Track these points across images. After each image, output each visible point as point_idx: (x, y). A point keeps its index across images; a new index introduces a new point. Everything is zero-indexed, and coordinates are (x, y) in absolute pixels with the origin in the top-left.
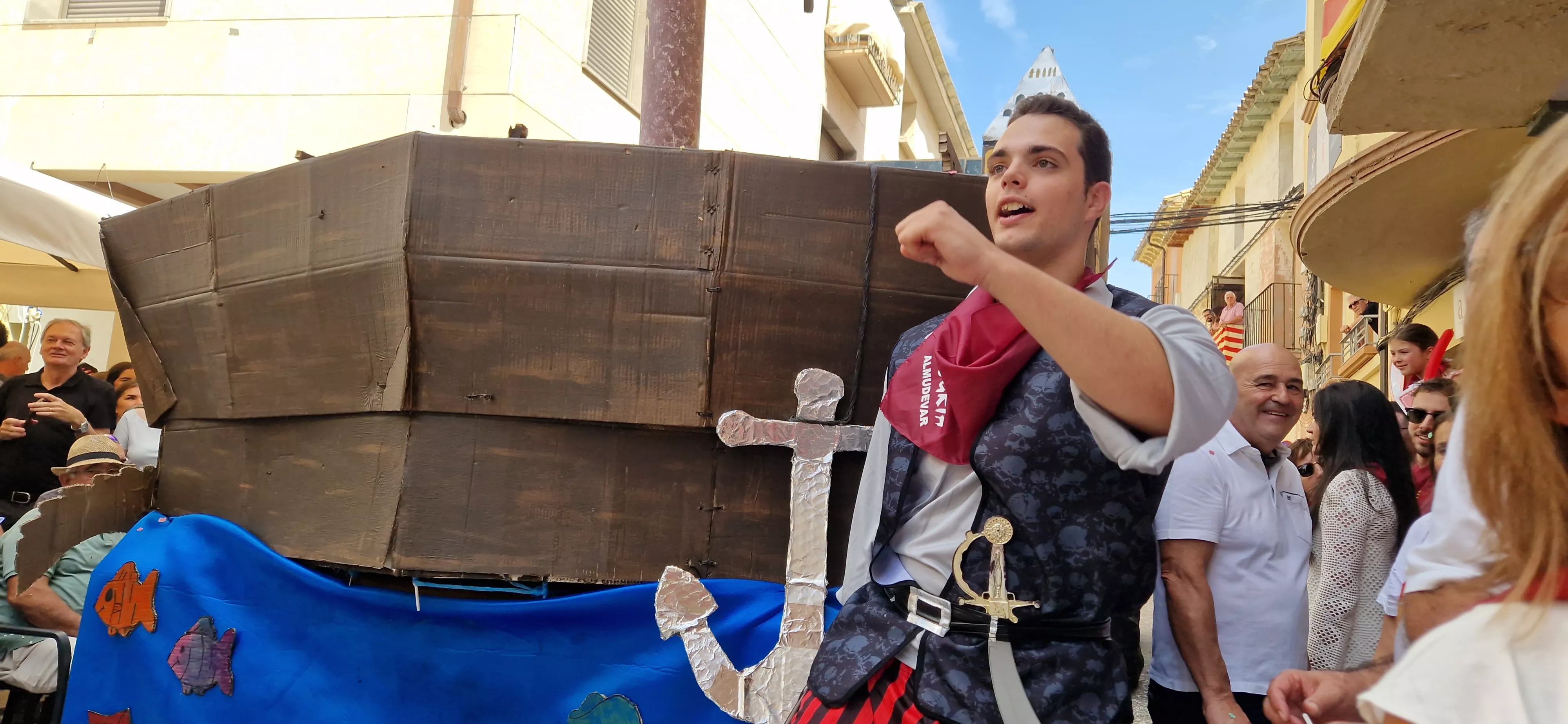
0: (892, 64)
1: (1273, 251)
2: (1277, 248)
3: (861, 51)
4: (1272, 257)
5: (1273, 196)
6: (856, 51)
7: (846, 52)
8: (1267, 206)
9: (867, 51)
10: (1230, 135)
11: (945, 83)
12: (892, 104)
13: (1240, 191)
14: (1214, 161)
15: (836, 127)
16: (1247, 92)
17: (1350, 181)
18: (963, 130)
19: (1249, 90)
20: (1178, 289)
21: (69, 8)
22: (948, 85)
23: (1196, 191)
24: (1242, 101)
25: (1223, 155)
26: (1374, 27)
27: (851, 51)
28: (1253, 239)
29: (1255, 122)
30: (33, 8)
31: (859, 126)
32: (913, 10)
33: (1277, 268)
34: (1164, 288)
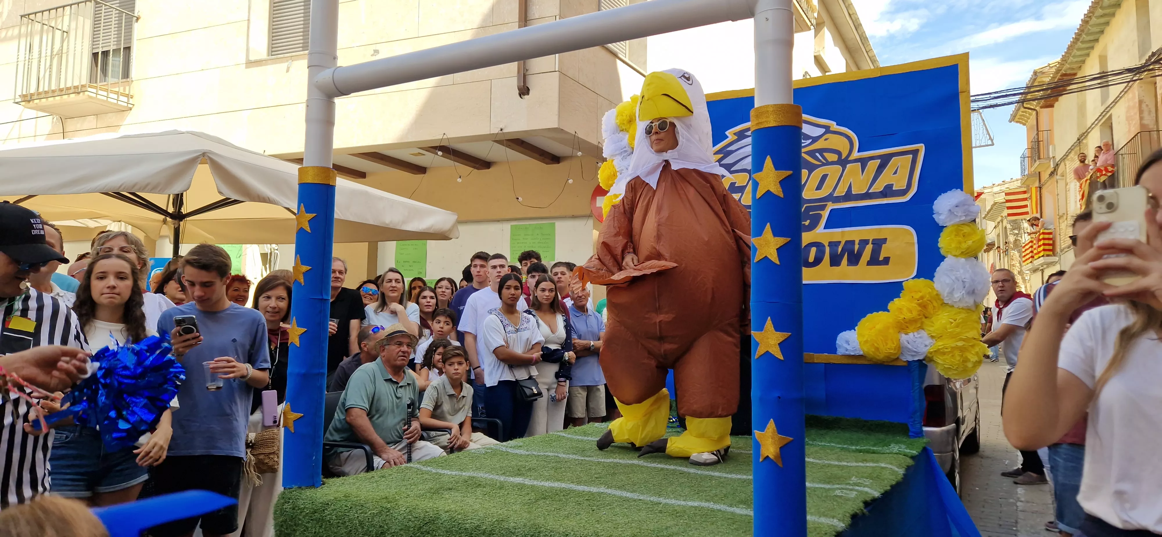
0: (808, 0)
1: (1137, 105)
2: (1141, 102)
4: (1137, 110)
5: (1135, 62)
8: (1129, 70)
10: (1091, 15)
13: (1103, 59)
14: (1078, 37)
20: (1050, 142)
21: (272, 48)
23: (1065, 62)
25: (1086, 31)
28: (1118, 97)
29: (1112, 2)
33: (1141, 118)
34: (1039, 141)
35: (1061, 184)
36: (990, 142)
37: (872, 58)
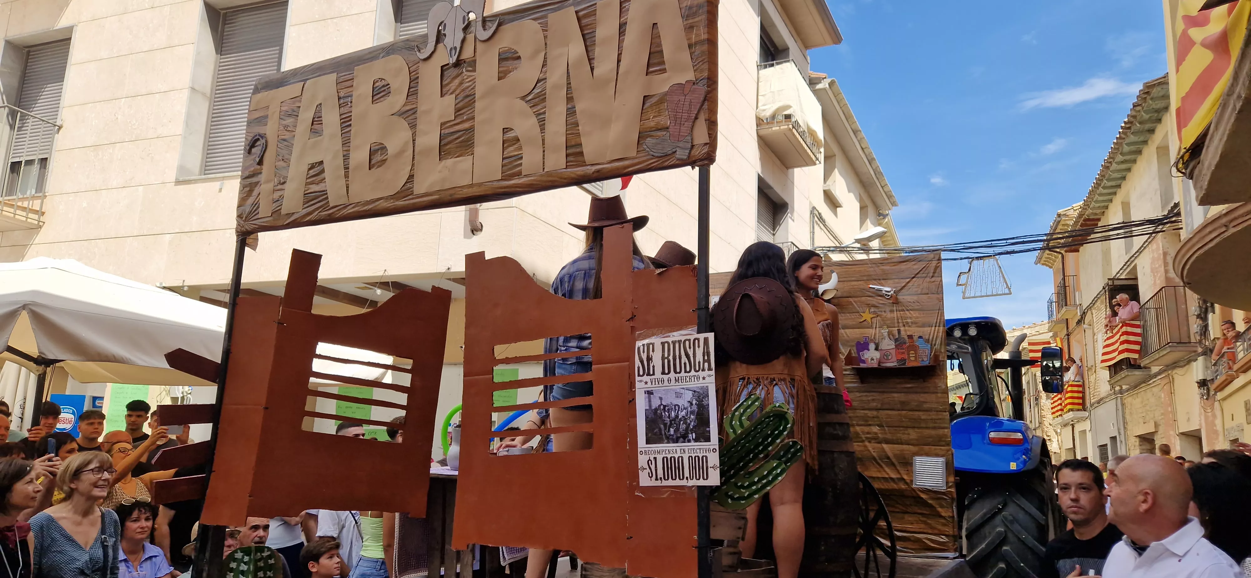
0: (812, 133)
1: (1162, 257)
2: (1165, 254)
3: (786, 127)
4: (1161, 262)
5: (1157, 213)
6: (782, 127)
7: (774, 129)
8: (1151, 222)
9: (791, 126)
10: (1111, 160)
11: (859, 138)
12: (815, 164)
13: (1126, 206)
14: (1099, 182)
15: (770, 187)
16: (1123, 125)
17: (1224, 229)
18: (877, 173)
19: (1125, 123)
20: (1077, 288)
21: (206, 166)
22: (861, 139)
23: (1087, 207)
24: (1120, 132)
25: (1107, 176)
26: (1227, 132)
27: (778, 128)
28: (1142, 246)
29: (1133, 148)
30: (182, 169)
31: (788, 183)
32: (827, 86)
33: (1166, 272)
34: (1065, 287)
35: (1089, 333)
36: (1007, 291)
37: (888, 194)
